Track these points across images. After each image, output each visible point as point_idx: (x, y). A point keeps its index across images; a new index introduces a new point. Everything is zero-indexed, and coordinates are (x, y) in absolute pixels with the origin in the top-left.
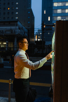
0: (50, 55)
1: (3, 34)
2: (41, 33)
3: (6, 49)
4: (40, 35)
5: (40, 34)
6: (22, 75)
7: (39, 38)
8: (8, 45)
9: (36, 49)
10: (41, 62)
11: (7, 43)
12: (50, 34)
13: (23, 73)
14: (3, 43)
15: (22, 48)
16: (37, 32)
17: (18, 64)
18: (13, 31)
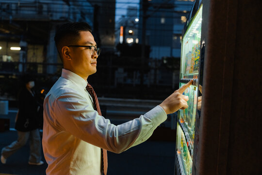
0: (181, 97)
1: (11, 18)
2: (137, 20)
3: (20, 68)
4: (133, 26)
5: (133, 22)
6: (74, 170)
7: (131, 35)
8: (25, 56)
9: (121, 70)
10: (144, 122)
11: (23, 48)
12: (166, 21)
13: (78, 163)
14: (8, 47)
15: (74, 65)
16: (123, 16)
17: (57, 127)
18: (45, 8)
